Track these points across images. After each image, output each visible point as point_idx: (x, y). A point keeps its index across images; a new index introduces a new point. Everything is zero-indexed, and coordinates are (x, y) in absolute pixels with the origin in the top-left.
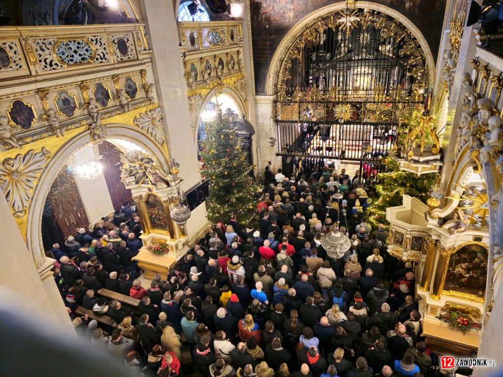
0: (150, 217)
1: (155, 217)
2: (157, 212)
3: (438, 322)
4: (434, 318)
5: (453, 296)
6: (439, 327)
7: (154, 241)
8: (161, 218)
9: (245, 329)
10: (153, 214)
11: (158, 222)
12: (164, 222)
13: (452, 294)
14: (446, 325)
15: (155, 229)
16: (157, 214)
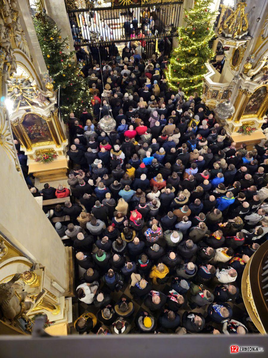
0: (29, 135)
1: (35, 133)
2: (36, 129)
3: (238, 134)
4: (235, 133)
5: (245, 118)
6: (239, 136)
7: (38, 153)
8: (41, 132)
9: (159, 182)
10: (32, 131)
11: (38, 137)
12: (45, 135)
13: (244, 117)
14: (241, 134)
15: (35, 143)
16: (36, 130)
